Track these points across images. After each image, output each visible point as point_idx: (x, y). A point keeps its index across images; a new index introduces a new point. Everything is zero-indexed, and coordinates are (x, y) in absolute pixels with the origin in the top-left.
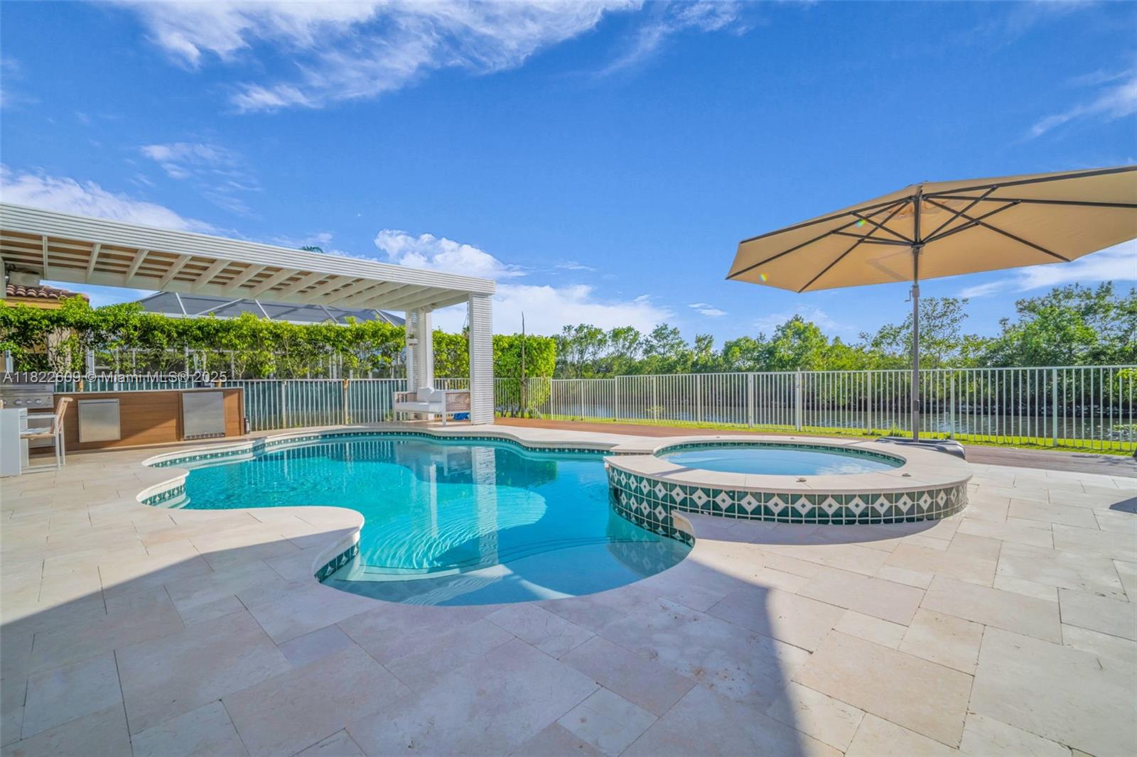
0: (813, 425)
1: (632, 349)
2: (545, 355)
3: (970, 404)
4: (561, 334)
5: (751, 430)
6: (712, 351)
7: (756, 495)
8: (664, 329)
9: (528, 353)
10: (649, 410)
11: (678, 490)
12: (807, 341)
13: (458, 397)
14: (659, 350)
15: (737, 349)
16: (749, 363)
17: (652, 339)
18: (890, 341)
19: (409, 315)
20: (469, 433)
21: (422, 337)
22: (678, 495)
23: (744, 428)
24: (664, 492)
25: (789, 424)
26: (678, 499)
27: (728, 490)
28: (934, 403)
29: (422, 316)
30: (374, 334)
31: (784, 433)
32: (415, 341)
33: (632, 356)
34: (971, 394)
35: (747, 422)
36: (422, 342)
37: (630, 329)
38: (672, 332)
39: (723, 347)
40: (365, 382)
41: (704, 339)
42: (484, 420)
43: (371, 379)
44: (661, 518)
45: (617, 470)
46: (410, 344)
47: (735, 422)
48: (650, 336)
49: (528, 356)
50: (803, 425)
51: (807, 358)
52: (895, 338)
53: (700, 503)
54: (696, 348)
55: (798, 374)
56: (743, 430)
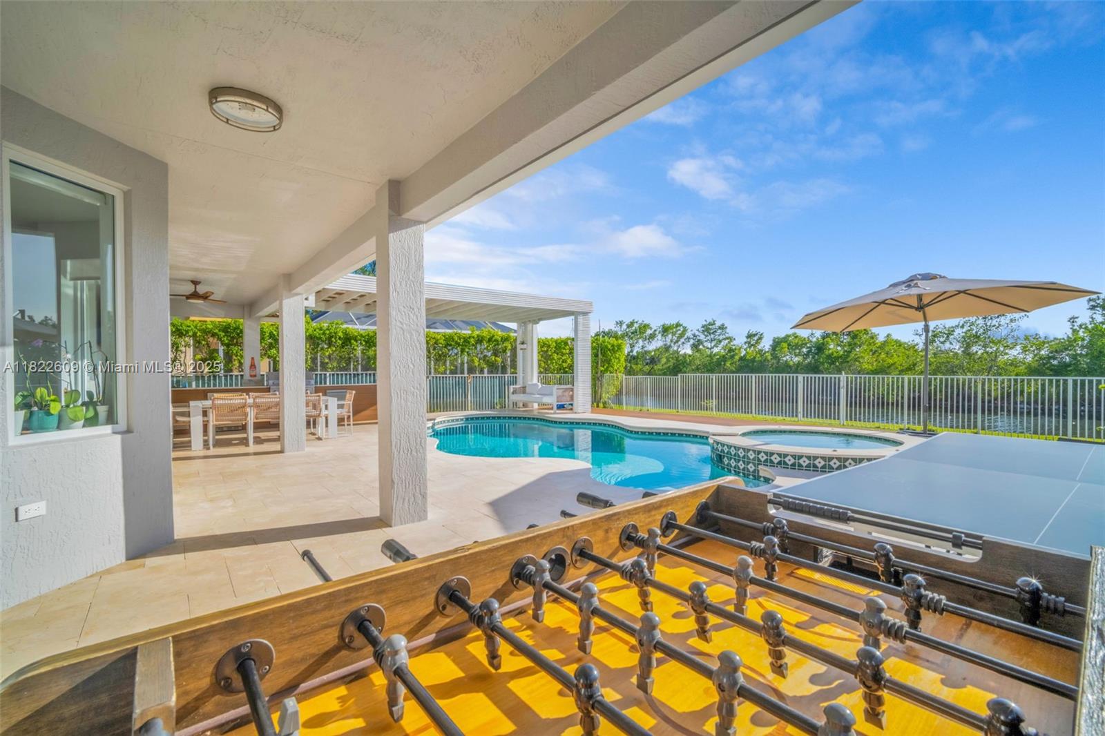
0: (855, 420)
1: (680, 343)
2: (617, 355)
3: (1027, 404)
4: (614, 329)
5: (800, 422)
6: (759, 347)
7: (809, 458)
8: (712, 325)
9: (604, 354)
10: (703, 403)
11: (762, 454)
12: (856, 338)
13: (563, 392)
14: (706, 344)
15: (785, 345)
16: (797, 359)
17: (700, 334)
18: (942, 340)
19: (519, 326)
20: (574, 419)
21: (529, 343)
22: (763, 457)
23: (794, 421)
24: (754, 455)
25: (834, 419)
26: (763, 460)
27: (792, 454)
28: (989, 402)
29: (530, 326)
30: (490, 340)
31: (830, 425)
32: (525, 346)
33: (679, 350)
34: (1029, 394)
35: (797, 416)
36: (529, 348)
37: (678, 325)
38: (720, 328)
39: (771, 343)
40: (482, 377)
41: (755, 335)
42: (583, 409)
43: (486, 375)
44: (751, 470)
45: (721, 444)
46: (521, 349)
47: (786, 416)
48: (698, 330)
49: (603, 356)
50: (847, 420)
51: (856, 355)
52: (948, 337)
53: (776, 461)
54: (746, 343)
55: (843, 376)
56: (793, 423)
